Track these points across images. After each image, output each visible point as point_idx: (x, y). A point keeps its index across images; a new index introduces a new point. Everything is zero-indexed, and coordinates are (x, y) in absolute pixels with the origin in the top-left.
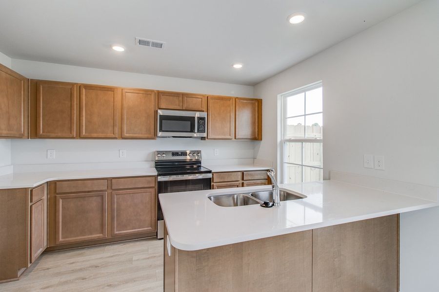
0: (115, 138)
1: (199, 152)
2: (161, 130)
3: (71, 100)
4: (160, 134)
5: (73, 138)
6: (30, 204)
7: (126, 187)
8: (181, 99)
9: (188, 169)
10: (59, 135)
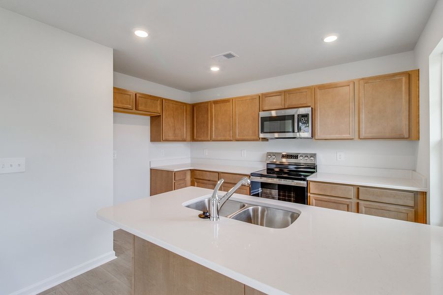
0: (231, 140)
1: (314, 156)
2: (263, 131)
3: (208, 114)
4: (262, 135)
5: (208, 141)
6: (174, 181)
7: (229, 182)
8: (283, 97)
9: (286, 173)
10: (202, 138)
